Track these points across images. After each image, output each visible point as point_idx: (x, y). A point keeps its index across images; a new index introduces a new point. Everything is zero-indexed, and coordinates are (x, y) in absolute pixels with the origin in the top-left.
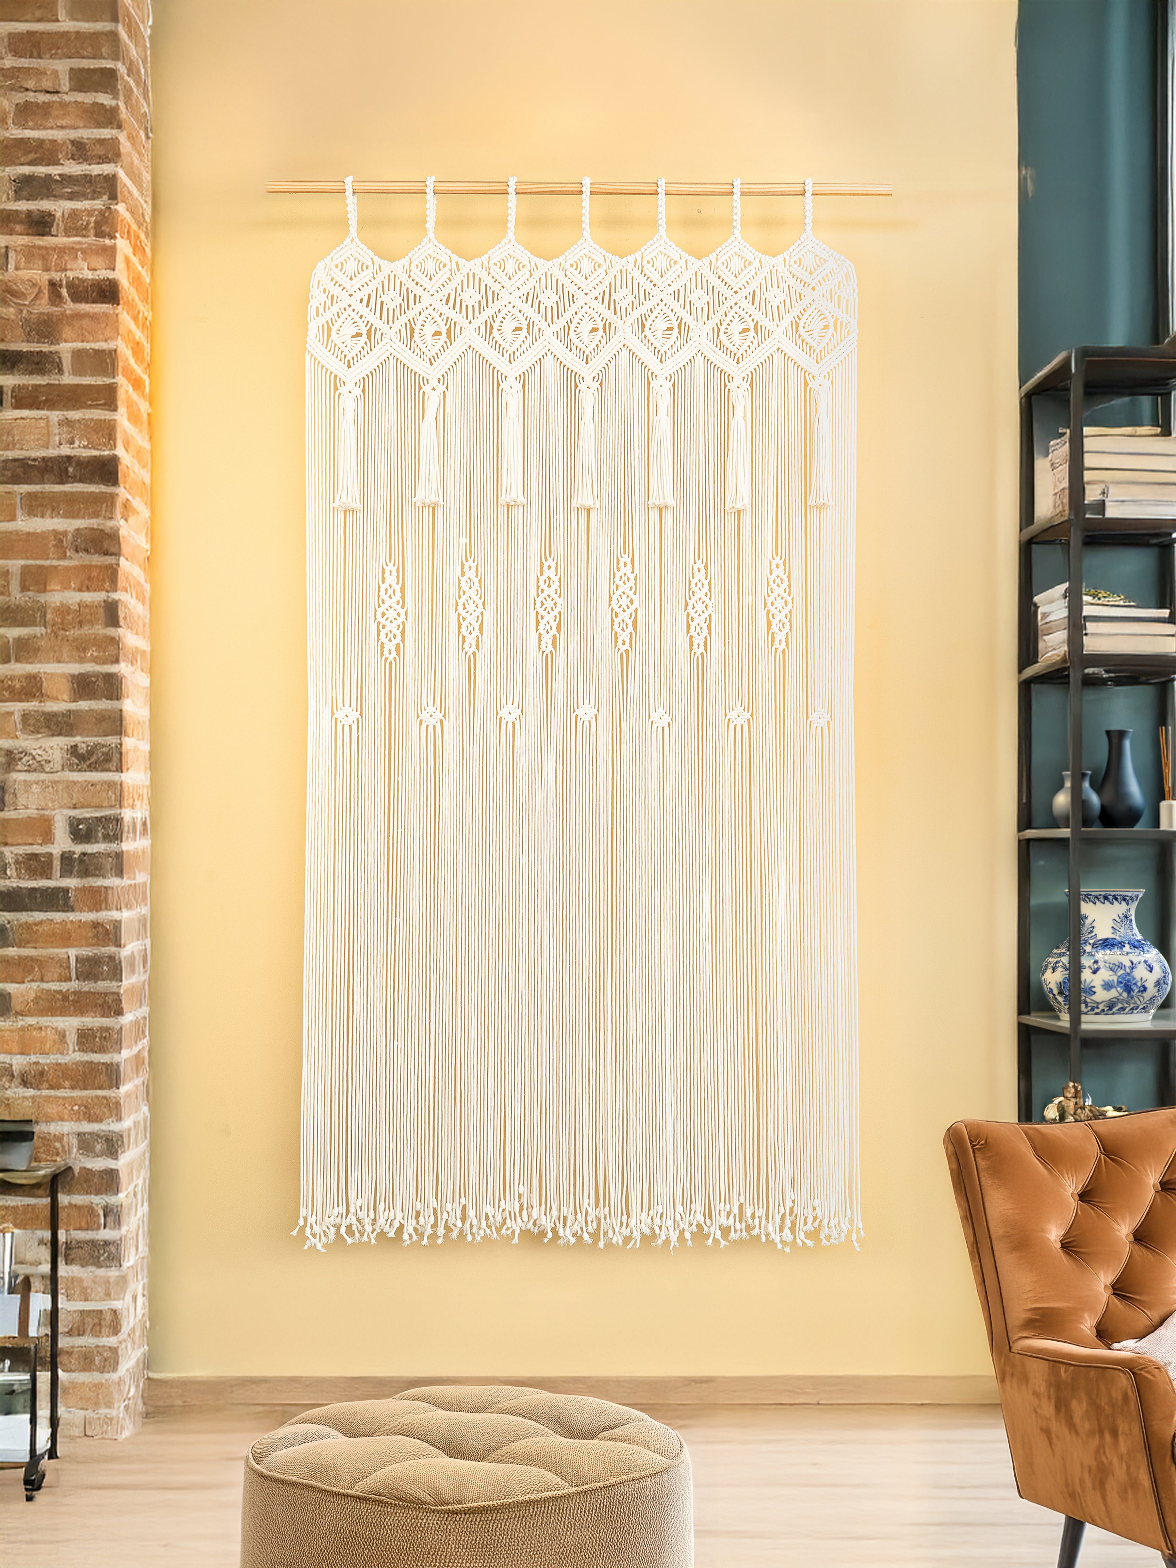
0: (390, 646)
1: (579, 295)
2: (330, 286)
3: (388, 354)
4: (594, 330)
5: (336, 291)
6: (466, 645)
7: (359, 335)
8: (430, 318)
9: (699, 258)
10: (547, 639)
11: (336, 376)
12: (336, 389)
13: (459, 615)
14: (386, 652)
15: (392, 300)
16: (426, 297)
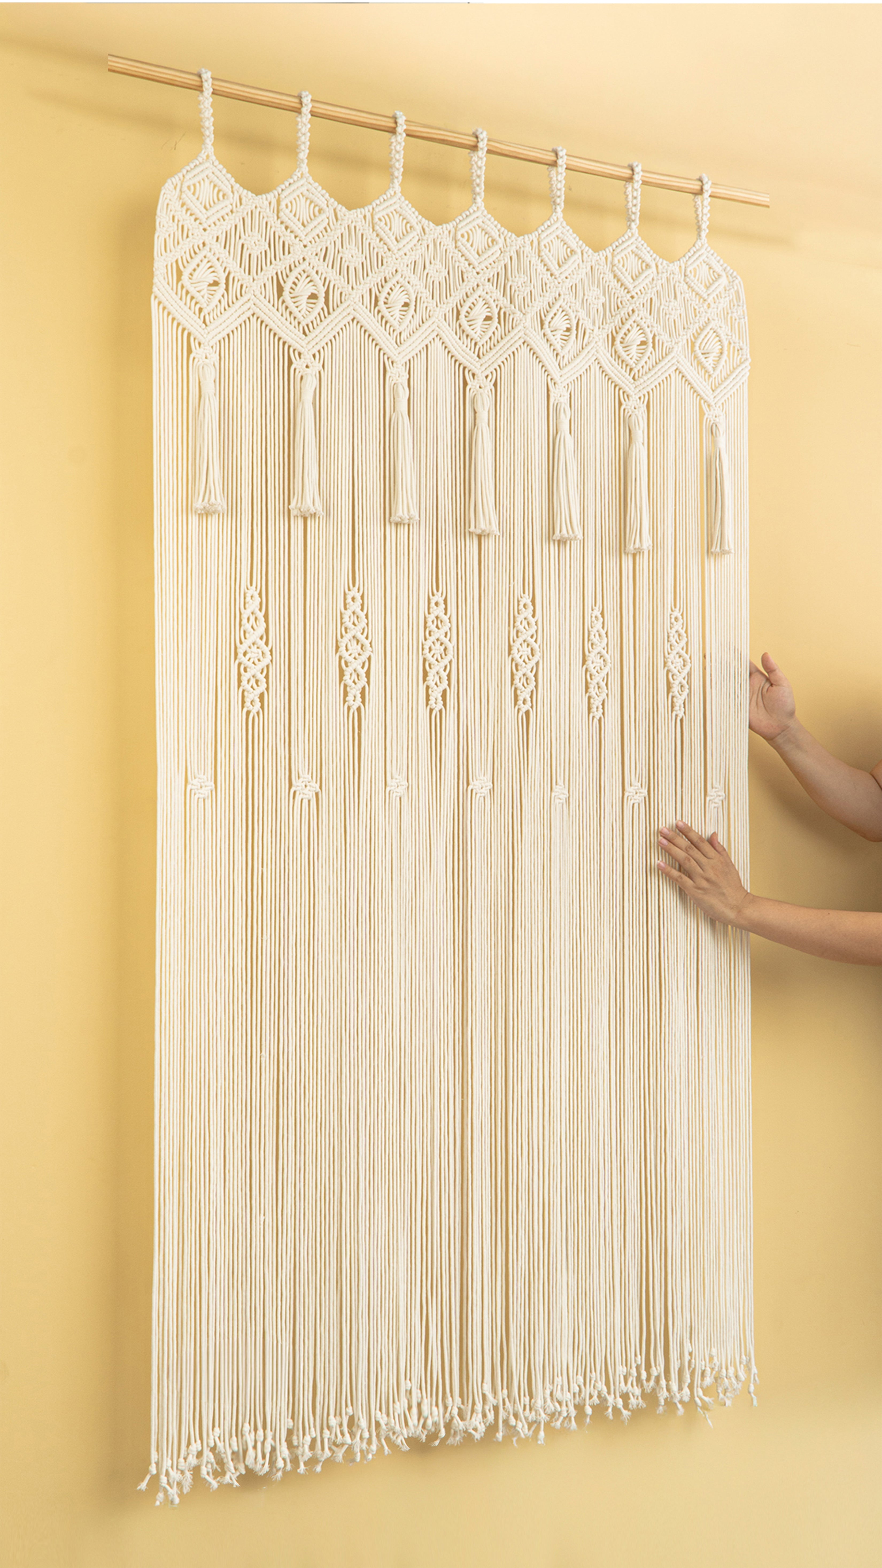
0: (252, 696)
1: (470, 274)
2: (181, 214)
3: (249, 313)
4: (488, 318)
5: (189, 222)
6: (350, 698)
7: (216, 283)
8: (305, 275)
9: (596, 250)
10: (436, 694)
11: (189, 335)
12: (190, 351)
13: (340, 658)
14: (248, 704)
15: (256, 244)
16: (297, 248)
